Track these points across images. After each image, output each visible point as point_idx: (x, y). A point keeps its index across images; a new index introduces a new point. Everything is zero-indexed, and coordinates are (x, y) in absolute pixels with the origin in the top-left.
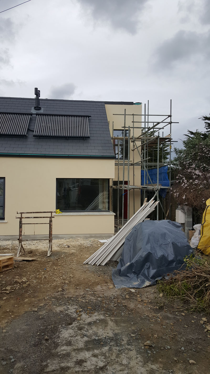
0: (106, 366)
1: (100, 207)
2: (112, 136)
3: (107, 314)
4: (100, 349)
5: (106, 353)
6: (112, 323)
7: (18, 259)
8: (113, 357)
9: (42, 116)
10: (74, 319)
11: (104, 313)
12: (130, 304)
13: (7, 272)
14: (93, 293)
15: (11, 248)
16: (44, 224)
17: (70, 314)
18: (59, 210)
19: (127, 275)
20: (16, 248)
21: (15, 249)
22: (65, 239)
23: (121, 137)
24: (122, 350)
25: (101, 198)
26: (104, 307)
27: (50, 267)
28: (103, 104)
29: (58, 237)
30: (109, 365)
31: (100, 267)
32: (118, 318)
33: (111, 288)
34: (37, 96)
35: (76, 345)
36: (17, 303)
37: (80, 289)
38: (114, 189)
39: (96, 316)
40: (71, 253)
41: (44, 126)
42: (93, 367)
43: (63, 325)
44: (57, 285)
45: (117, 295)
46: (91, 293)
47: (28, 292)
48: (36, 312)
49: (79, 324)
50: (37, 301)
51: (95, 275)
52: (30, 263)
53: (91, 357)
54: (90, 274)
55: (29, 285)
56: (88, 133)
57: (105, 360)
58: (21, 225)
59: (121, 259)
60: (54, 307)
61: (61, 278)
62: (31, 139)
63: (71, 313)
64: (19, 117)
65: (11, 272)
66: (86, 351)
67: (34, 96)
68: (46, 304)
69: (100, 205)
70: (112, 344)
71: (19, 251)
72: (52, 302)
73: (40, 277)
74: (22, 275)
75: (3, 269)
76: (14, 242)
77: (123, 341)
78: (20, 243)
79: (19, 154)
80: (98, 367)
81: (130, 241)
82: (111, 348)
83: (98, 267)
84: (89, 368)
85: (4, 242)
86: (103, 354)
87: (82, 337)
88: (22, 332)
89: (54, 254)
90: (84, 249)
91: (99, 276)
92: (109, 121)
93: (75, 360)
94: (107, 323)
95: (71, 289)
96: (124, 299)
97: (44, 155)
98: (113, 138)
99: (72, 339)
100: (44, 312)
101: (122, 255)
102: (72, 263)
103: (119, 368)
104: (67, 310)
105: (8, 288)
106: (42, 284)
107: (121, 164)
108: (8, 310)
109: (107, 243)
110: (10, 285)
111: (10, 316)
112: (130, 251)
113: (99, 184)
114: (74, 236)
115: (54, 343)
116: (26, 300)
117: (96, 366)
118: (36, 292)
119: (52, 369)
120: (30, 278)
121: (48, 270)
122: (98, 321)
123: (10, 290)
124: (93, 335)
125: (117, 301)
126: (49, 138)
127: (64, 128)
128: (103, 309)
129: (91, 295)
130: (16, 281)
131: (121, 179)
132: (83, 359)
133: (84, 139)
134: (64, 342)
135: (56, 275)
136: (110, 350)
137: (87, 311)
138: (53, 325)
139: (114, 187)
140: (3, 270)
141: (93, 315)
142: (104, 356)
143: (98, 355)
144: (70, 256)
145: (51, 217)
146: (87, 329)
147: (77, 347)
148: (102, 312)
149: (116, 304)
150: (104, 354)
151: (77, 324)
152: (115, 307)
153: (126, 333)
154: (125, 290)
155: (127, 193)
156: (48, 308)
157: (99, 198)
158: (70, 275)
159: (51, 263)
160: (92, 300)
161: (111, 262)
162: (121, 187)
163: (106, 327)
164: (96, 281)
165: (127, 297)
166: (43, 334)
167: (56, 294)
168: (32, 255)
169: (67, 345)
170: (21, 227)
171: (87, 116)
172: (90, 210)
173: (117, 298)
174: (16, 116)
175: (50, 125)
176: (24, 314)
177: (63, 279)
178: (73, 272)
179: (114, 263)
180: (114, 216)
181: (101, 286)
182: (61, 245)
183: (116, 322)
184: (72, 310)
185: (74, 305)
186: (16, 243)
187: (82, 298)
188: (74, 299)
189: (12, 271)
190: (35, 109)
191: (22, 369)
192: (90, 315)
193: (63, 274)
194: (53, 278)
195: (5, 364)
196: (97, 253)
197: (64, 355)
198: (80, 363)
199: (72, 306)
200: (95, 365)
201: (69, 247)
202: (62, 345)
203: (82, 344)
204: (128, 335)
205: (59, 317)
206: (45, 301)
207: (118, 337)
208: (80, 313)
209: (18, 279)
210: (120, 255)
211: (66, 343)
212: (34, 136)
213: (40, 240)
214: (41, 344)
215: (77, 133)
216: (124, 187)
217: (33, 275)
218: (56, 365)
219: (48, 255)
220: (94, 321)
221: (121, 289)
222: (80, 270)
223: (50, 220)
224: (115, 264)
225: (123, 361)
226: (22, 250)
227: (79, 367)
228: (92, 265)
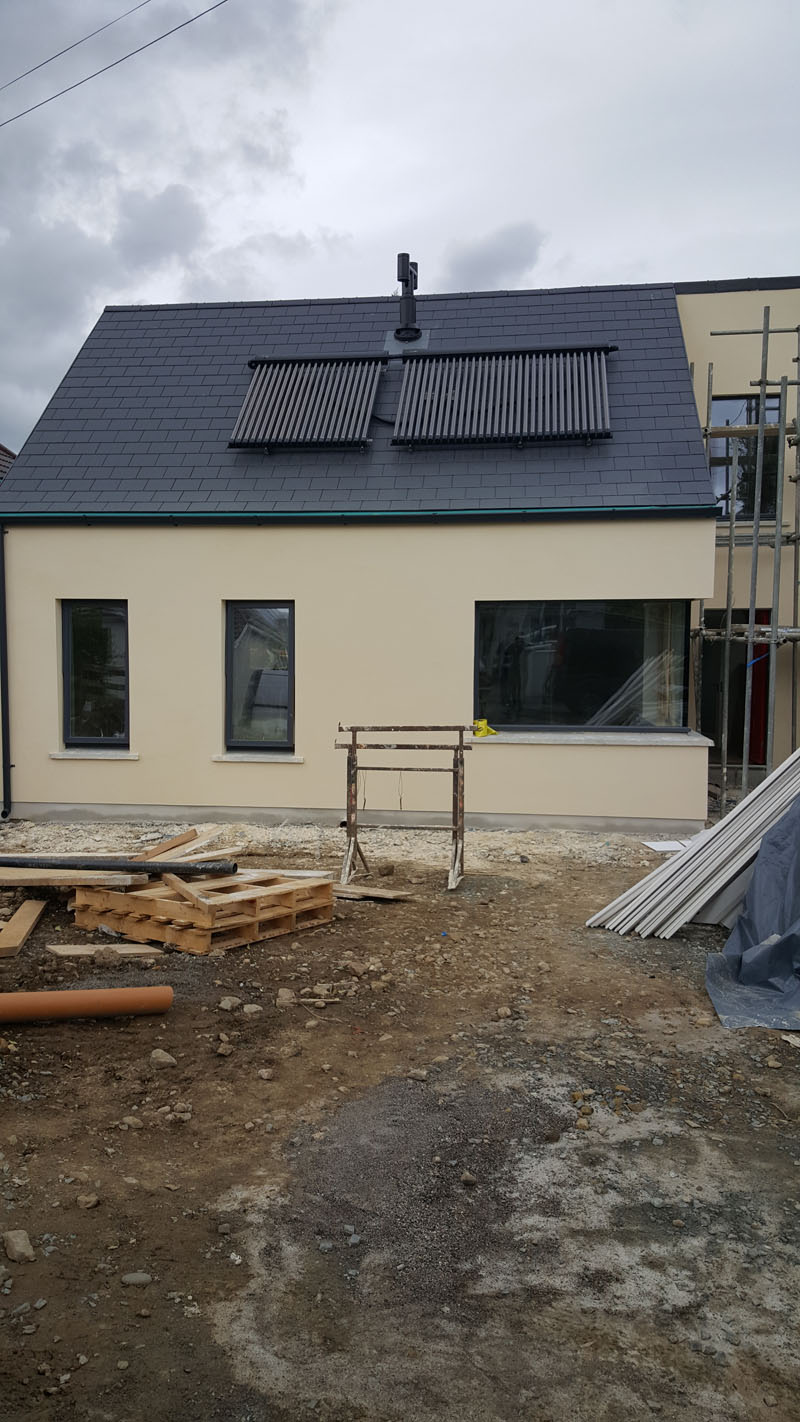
0: (699, 1306)
1: (648, 714)
2: (703, 424)
3: (694, 1119)
4: (670, 1243)
5: (695, 1259)
6: (716, 1153)
7: (347, 892)
8: (727, 1278)
9: (424, 362)
10: (566, 1124)
11: (680, 1114)
12: (785, 1090)
13: (313, 934)
14: (630, 1035)
15: (317, 853)
16: (434, 770)
17: (549, 1101)
18: (485, 721)
19: (771, 980)
20: (334, 853)
21: (331, 857)
22: (511, 832)
23: (741, 424)
24: (758, 1256)
25: (652, 678)
26: (679, 1092)
27: (462, 928)
28: (668, 294)
29: (481, 824)
30: (708, 1304)
31: (652, 941)
32: (736, 1138)
33: (703, 1025)
34: (407, 285)
35: (580, 1216)
36: (353, 1042)
37: (579, 1015)
38: (706, 643)
39: (647, 1123)
40: (535, 883)
41: (432, 401)
42: (647, 1303)
43: (525, 1140)
44: (492, 995)
45: (730, 1052)
46: (623, 1035)
47: (390, 1010)
48: (423, 1081)
49: (586, 1142)
50: (423, 1042)
51: (634, 972)
52: (389, 908)
53: (640, 1268)
54: (615, 966)
55: (391, 983)
56: (603, 419)
57: (692, 1285)
58: (352, 772)
59: (741, 918)
60: (487, 1071)
61: (507, 970)
62: (383, 454)
63: (552, 1100)
64: (342, 371)
65: (325, 934)
66: (616, 1242)
67: (396, 288)
68: (457, 1060)
69: (646, 706)
70: (717, 1228)
71: (349, 863)
72: (479, 1054)
73: (429, 959)
74: (365, 949)
75: (297, 922)
76: (327, 832)
77: (763, 1224)
78: (349, 835)
79: (340, 514)
80: (667, 1307)
81: (782, 849)
82: (717, 1244)
83: (644, 943)
84: (632, 1303)
85: (295, 830)
86: (688, 1264)
87: (600, 1190)
88: (377, 1147)
89: (469, 881)
90: (584, 873)
91: (653, 977)
92: (692, 364)
93: (576, 1267)
94: (697, 1153)
95: (545, 1012)
96: (759, 1072)
97: (431, 513)
98: (709, 431)
99: (560, 1191)
100: (453, 1085)
101: (745, 904)
102: (543, 918)
103: (751, 1322)
104: (535, 1088)
105: (321, 988)
106: (437, 984)
107: (744, 541)
108: (326, 1066)
109: (679, 854)
110: (326, 978)
111: (336, 1088)
112: (782, 890)
113: (647, 623)
114: (544, 822)
115: (497, 1198)
116: (386, 1037)
117: (661, 1301)
118: (417, 1011)
119: (492, 1290)
120: (394, 962)
121: (455, 936)
122: (658, 1141)
123: (327, 997)
124: (640, 1187)
125: (731, 1076)
126: (451, 446)
127: (508, 404)
128: (674, 1100)
129: (627, 1042)
130: (346, 967)
131: (741, 602)
132: (609, 1268)
133: (589, 441)
134: (532, 1201)
135: (484, 956)
136: (712, 1249)
137: (614, 1097)
138: (486, 1136)
139: (711, 634)
140: (300, 926)
141: (636, 1116)
142: (690, 1270)
143: (664, 1264)
144: (532, 895)
145: (460, 748)
146: (617, 1164)
147: (581, 1224)
148: (670, 1110)
149: (725, 1084)
150: (689, 1261)
151: (579, 1143)
152: (722, 1094)
153: (774, 1196)
154: (762, 1035)
155: (768, 658)
156: (466, 1072)
157: (642, 679)
158: (540, 964)
159: (464, 913)
160: (630, 1062)
161: (699, 927)
162: (742, 634)
163: (690, 1164)
164: (643, 993)
165: (771, 1064)
166: (454, 1163)
167: (492, 1026)
168: (391, 882)
169: (545, 1214)
170: (352, 779)
171: (599, 350)
172: (607, 724)
173: (728, 1064)
174: (329, 372)
175: (453, 395)
176: (383, 1083)
177: (514, 974)
178: (548, 954)
179: (711, 931)
180: (707, 750)
181: (664, 1013)
182: (495, 853)
183: (731, 1150)
184: (555, 1088)
185: (562, 1071)
186: (333, 837)
187: (588, 1049)
188: (559, 1050)
189: (329, 931)
190: (397, 338)
191: (387, 1274)
192: (625, 1113)
193: (511, 957)
194: (476, 970)
195: (330, 1250)
196: (641, 890)
197: (535, 1245)
198: (598, 1280)
199: (553, 1073)
200: (656, 1297)
201: (524, 860)
202: (526, 1211)
203: (602, 1217)
204: (780, 1203)
205: (509, 1110)
206: (452, 1047)
207: (744, 1208)
208: (587, 1104)
209: (353, 960)
210: (737, 905)
211: (539, 1205)
212: (395, 442)
213: (418, 832)
214: (447, 1196)
215: (558, 421)
216: (751, 632)
217: (403, 952)
218: (508, 1277)
219: (452, 885)
220: (641, 1140)
221: (743, 1032)
222: (575, 948)
223: (456, 756)
224: (717, 938)
225: (765, 1298)
226: (358, 862)
227: (595, 1296)
228: (621, 932)
